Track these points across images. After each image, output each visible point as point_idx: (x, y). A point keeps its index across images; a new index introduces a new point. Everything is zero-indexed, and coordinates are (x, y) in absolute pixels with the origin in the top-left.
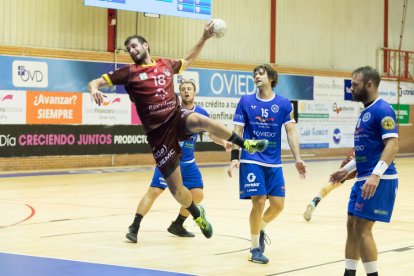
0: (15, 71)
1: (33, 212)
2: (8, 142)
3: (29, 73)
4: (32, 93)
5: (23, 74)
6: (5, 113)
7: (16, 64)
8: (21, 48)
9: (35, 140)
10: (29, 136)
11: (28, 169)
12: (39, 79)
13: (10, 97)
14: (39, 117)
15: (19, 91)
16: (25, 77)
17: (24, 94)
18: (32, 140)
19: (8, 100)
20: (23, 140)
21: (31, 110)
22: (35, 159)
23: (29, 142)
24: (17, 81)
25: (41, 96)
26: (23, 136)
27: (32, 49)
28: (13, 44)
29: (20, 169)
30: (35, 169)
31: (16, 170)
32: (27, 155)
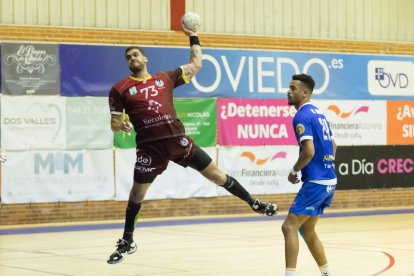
0: (371, 74)
1: (392, 261)
2: (363, 168)
3: (390, 77)
4: (394, 103)
5: (382, 78)
6: (360, 131)
7: (372, 65)
8: (379, 44)
9: (399, 166)
10: (391, 161)
11: (390, 205)
12: (403, 84)
13: (365, 109)
14: (405, 136)
15: (376, 102)
16: (385, 82)
17: (383, 104)
18: (396, 166)
19: (362, 113)
20: (383, 166)
21: (394, 126)
22: (400, 192)
23: (392, 169)
24: (374, 87)
25: (407, 107)
26: (383, 161)
27: (393, 45)
28: (368, 39)
29: (380, 205)
30: (400, 204)
31: (374, 205)
32: (389, 186)
